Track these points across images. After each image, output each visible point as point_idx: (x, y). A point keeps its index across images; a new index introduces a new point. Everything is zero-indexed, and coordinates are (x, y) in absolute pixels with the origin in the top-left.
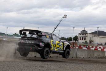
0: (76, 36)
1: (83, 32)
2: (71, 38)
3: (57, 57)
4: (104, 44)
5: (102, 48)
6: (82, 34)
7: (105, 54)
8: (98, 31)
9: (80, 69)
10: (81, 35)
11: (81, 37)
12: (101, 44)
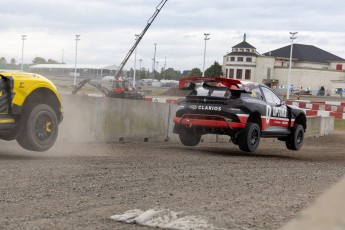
0: (216, 64)
1: (239, 50)
2: (196, 71)
3: (146, 140)
4: (315, 93)
5: (309, 106)
6: (236, 58)
7: (319, 128)
8: (294, 45)
9: (229, 182)
10: (233, 59)
11: (235, 69)
12: (308, 93)
